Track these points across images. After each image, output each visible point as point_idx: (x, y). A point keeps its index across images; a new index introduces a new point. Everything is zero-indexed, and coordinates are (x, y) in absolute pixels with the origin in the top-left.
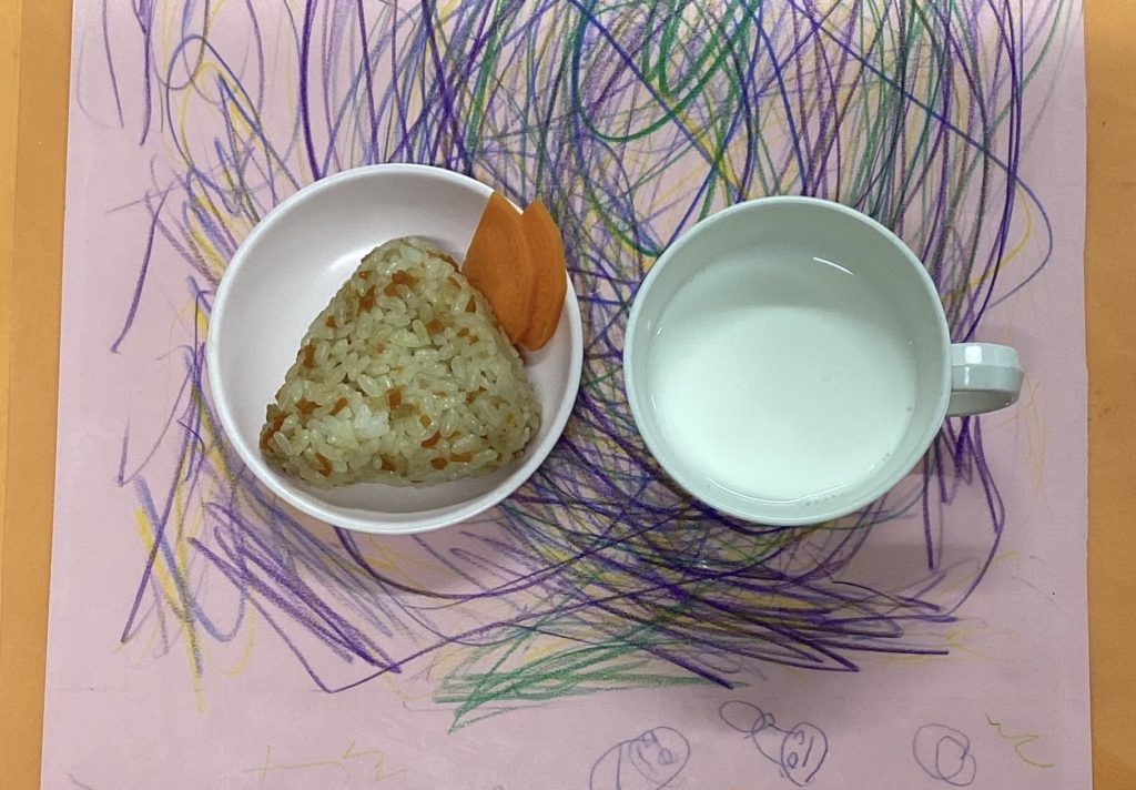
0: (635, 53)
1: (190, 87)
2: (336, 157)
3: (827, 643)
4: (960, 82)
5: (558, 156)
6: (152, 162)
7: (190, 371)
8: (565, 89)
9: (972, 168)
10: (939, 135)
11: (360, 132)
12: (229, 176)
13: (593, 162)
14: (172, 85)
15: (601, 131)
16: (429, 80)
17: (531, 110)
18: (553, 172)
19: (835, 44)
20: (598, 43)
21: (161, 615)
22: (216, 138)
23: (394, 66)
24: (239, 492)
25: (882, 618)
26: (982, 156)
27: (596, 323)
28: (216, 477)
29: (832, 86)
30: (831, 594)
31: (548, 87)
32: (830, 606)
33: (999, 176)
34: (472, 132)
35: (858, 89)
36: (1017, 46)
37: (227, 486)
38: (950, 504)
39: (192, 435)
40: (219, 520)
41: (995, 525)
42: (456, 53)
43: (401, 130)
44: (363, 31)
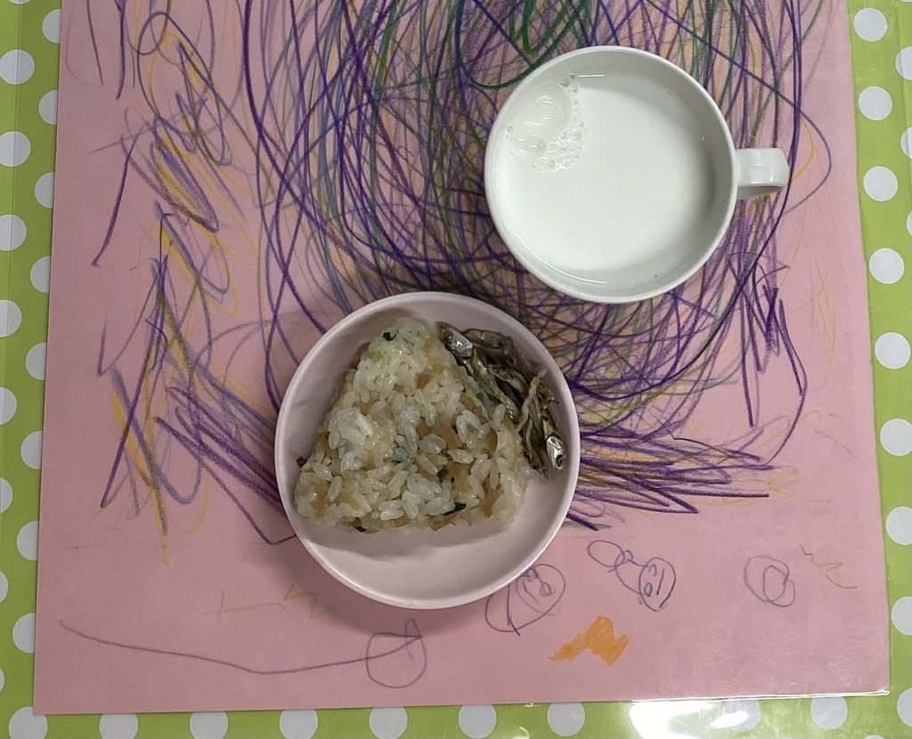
0: (504, 19)
1: (157, 53)
2: (271, 104)
3: (672, 490)
4: (754, 38)
5: (446, 101)
6: (125, 112)
7: (156, 279)
8: (450, 49)
9: (766, 105)
10: (740, 80)
11: (290, 85)
12: (187, 121)
13: (473, 106)
14: (141, 51)
15: (479, 80)
16: (344, 44)
17: (424, 65)
18: (442, 115)
19: (658, 11)
20: (474, 14)
21: (133, 482)
22: (176, 92)
23: (317, 33)
24: (196, 378)
25: (714, 467)
26: (773, 95)
27: (479, 232)
28: (176, 366)
29: (656, 43)
30: (672, 449)
31: (436, 47)
32: (672, 459)
33: (787, 111)
34: (377, 84)
35: (676, 45)
36: (795, 11)
37: (186, 373)
38: (764, 372)
39: (157, 331)
40: (180, 401)
41: (800, 388)
42: (364, 23)
43: (322, 83)
44: (292, 7)
